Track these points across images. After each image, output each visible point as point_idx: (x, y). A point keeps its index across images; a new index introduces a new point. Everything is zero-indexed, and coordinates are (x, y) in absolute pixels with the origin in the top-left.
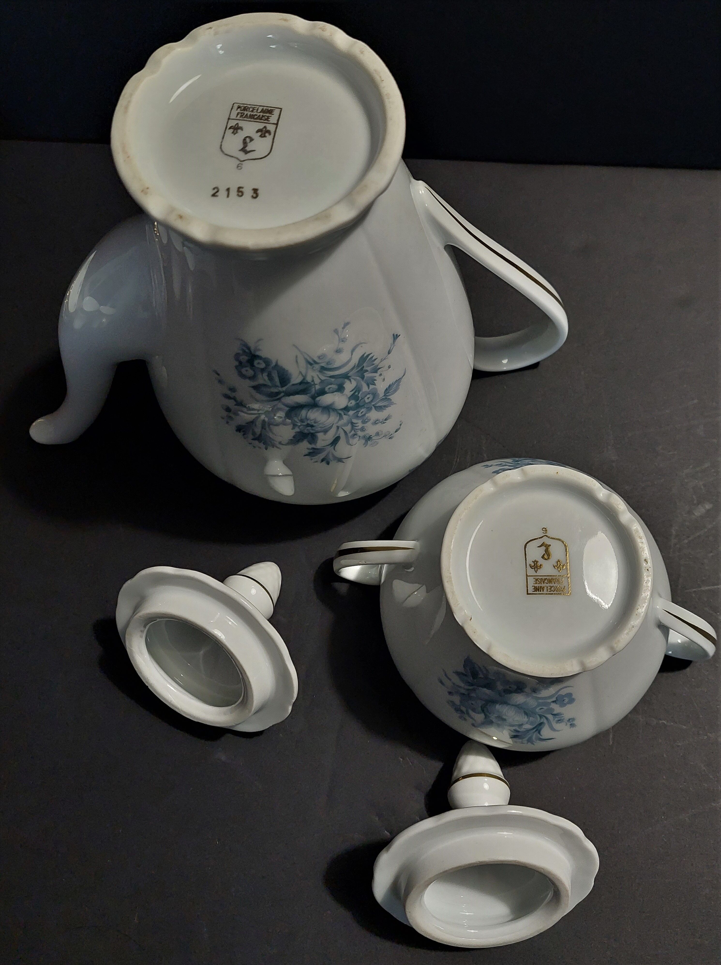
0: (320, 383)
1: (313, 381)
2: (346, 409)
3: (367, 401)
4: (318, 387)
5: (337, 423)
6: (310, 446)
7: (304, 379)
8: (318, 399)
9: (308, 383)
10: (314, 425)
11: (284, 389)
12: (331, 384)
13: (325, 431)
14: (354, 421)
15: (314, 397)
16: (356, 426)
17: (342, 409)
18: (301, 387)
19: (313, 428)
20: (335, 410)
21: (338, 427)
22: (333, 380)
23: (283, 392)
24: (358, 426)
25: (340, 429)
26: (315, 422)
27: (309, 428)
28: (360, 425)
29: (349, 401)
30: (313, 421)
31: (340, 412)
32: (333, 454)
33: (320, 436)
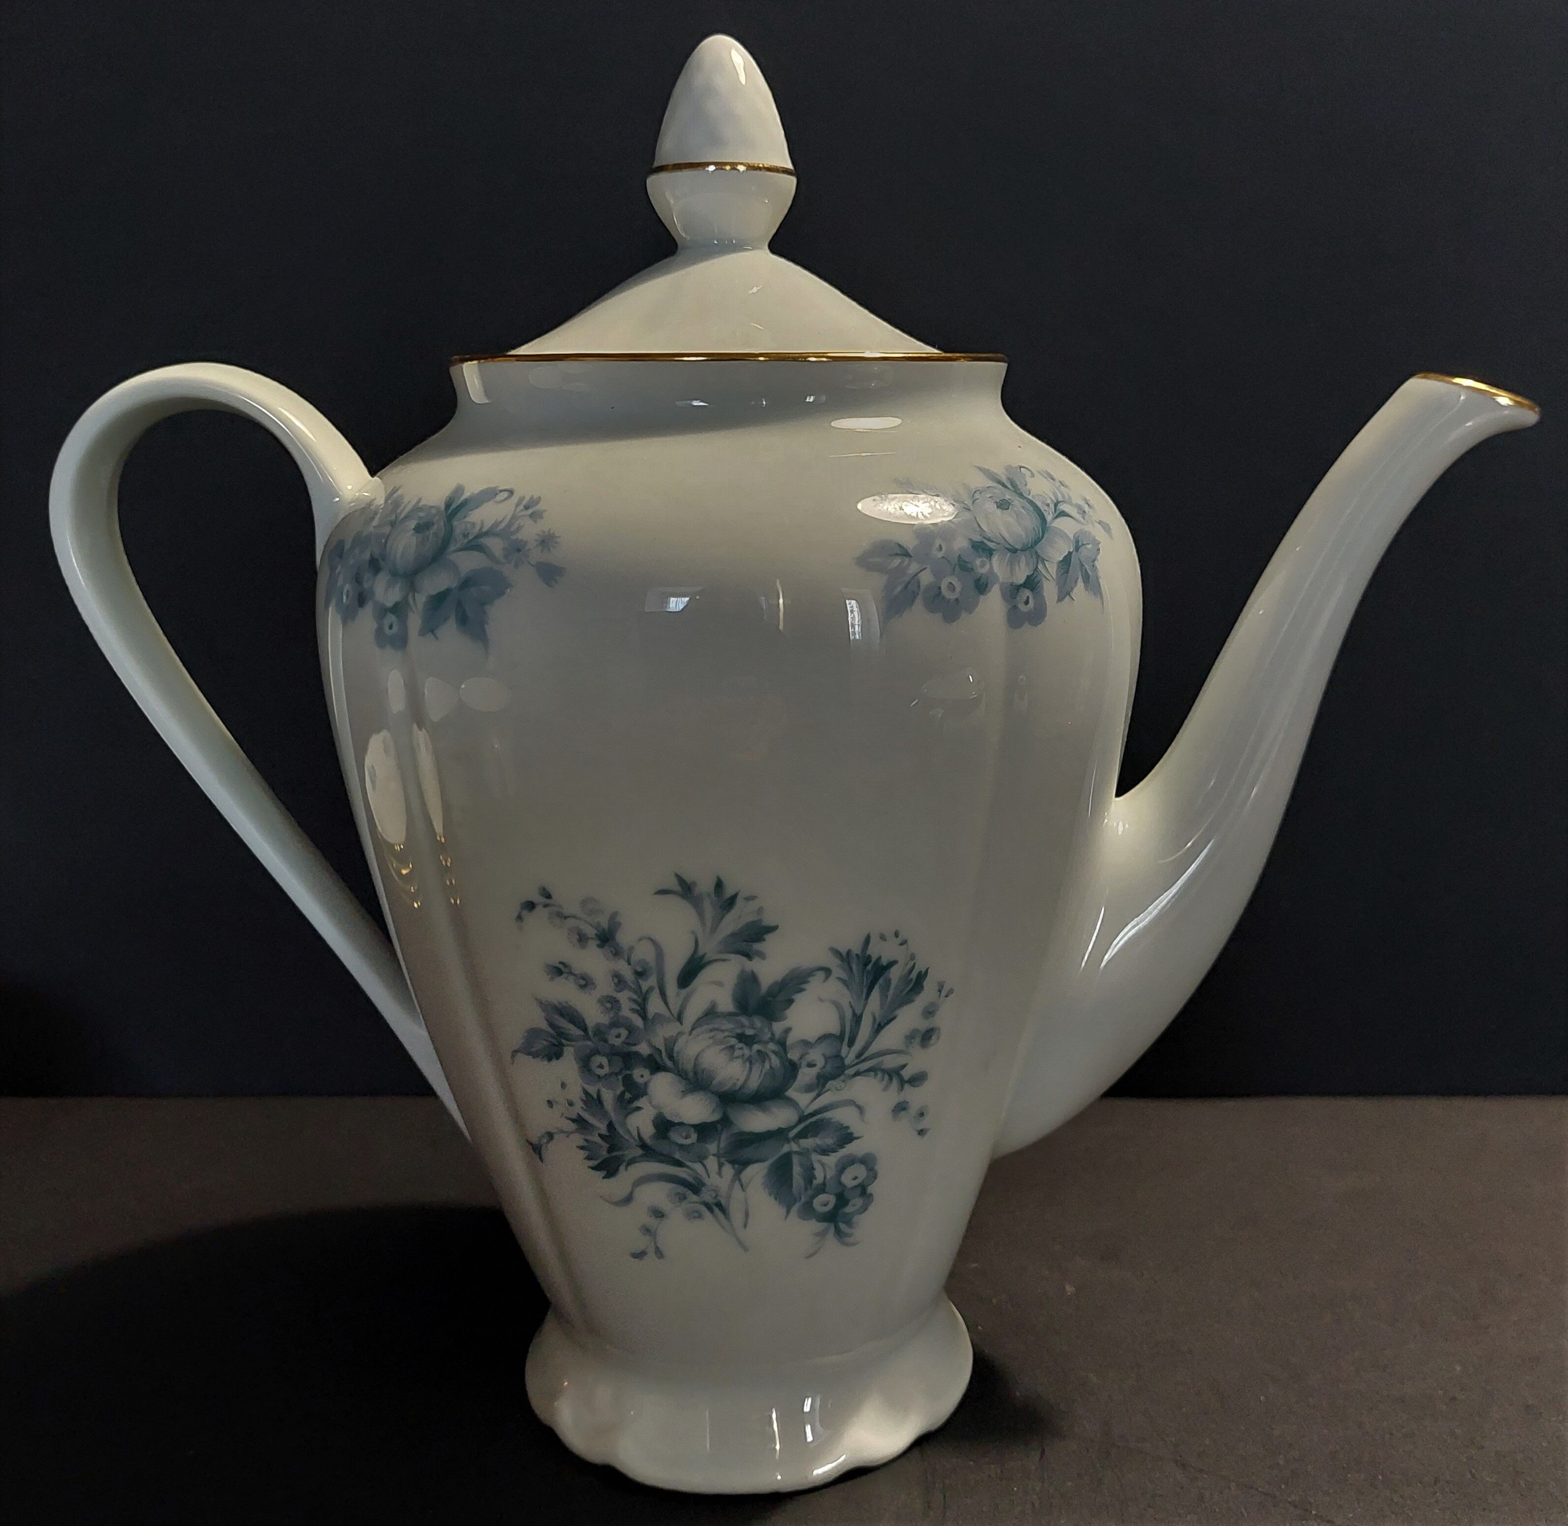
0: (706, 1158)
1: (720, 1165)
2: (656, 1067)
3: (604, 1061)
4: (712, 1147)
5: (680, 1034)
6: (755, 965)
7: (738, 1173)
8: (716, 1117)
9: (732, 1162)
10: (733, 1041)
11: (786, 1149)
12: (681, 1147)
13: (711, 1013)
14: (638, 1022)
15: (725, 1121)
16: (634, 1001)
17: (665, 1069)
18: (747, 1152)
19: (739, 1031)
20: (681, 1074)
21: (679, 1018)
22: (677, 1156)
23: (788, 1141)
24: (630, 999)
25: (675, 1009)
26: (732, 1048)
27: (749, 1032)
28: (624, 997)
29: (646, 1084)
30: (737, 1053)
31: (669, 1063)
32: (704, 924)
33: (726, 1004)
